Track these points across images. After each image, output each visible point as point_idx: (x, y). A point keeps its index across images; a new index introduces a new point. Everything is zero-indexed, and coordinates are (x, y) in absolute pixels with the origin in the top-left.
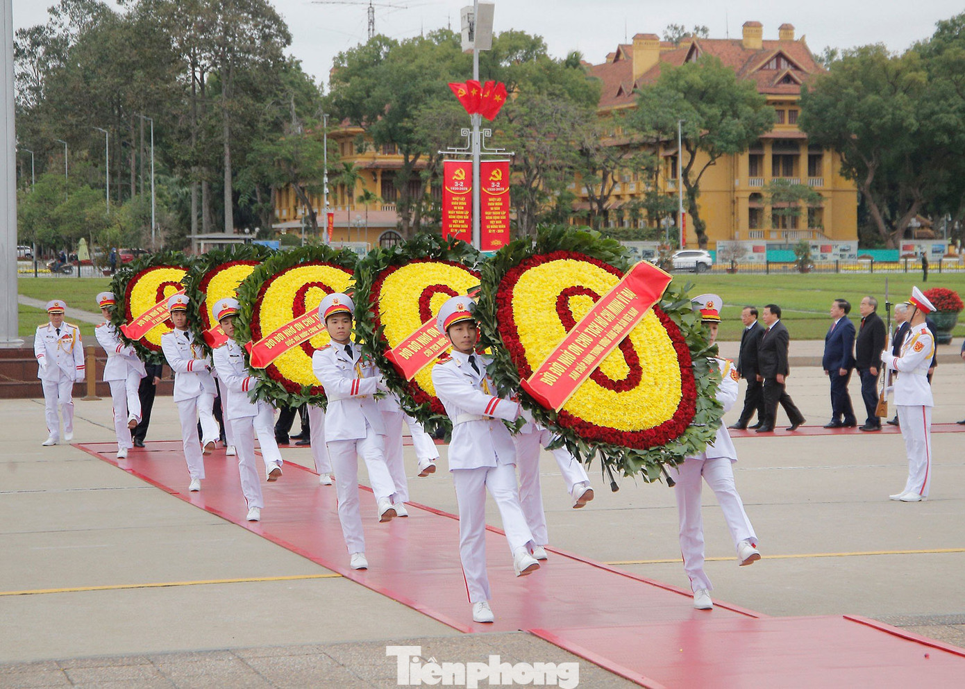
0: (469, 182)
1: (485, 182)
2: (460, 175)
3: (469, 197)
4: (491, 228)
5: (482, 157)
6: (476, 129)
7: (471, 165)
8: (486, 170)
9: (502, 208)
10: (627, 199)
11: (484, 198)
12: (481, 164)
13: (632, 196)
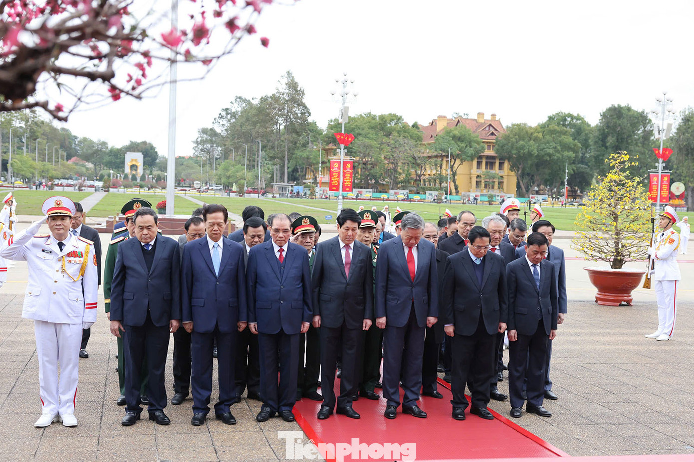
0: (339, 168)
1: (344, 168)
2: (336, 165)
3: (339, 173)
4: (346, 184)
5: (343, 160)
6: (342, 150)
7: (340, 162)
8: (345, 164)
9: (350, 177)
10: (427, 176)
11: (344, 173)
12: (343, 162)
13: (429, 175)
